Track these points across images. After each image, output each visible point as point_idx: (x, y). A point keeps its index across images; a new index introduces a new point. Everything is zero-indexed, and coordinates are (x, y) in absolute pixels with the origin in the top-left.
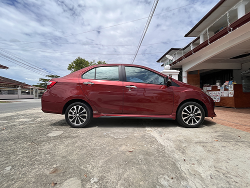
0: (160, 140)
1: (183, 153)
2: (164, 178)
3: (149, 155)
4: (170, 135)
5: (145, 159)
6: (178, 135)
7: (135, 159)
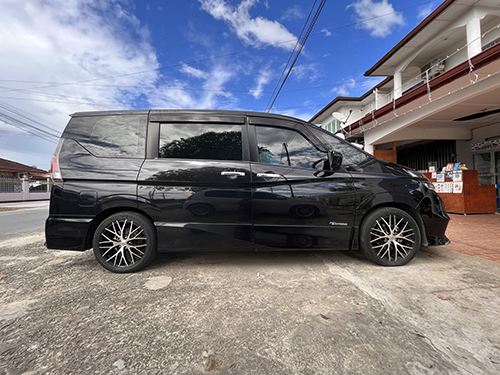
0: (367, 290)
2: (417, 367)
3: (363, 322)
4: (378, 278)
5: (363, 331)
7: (344, 331)
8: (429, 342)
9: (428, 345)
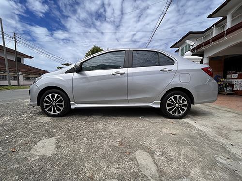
0: (197, 126)
1: (227, 139)
2: (220, 158)
3: (193, 138)
4: (204, 122)
5: (192, 141)
6: (212, 122)
7: (183, 140)
8: (229, 150)
9: (228, 151)
